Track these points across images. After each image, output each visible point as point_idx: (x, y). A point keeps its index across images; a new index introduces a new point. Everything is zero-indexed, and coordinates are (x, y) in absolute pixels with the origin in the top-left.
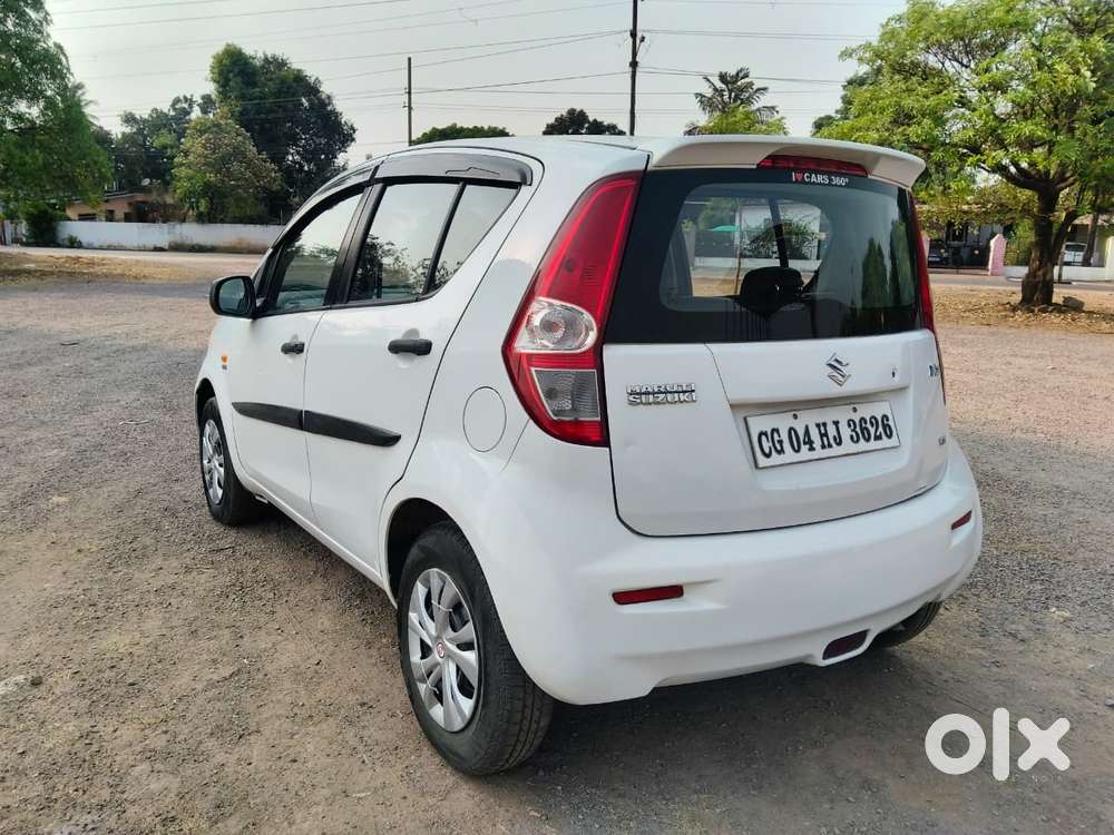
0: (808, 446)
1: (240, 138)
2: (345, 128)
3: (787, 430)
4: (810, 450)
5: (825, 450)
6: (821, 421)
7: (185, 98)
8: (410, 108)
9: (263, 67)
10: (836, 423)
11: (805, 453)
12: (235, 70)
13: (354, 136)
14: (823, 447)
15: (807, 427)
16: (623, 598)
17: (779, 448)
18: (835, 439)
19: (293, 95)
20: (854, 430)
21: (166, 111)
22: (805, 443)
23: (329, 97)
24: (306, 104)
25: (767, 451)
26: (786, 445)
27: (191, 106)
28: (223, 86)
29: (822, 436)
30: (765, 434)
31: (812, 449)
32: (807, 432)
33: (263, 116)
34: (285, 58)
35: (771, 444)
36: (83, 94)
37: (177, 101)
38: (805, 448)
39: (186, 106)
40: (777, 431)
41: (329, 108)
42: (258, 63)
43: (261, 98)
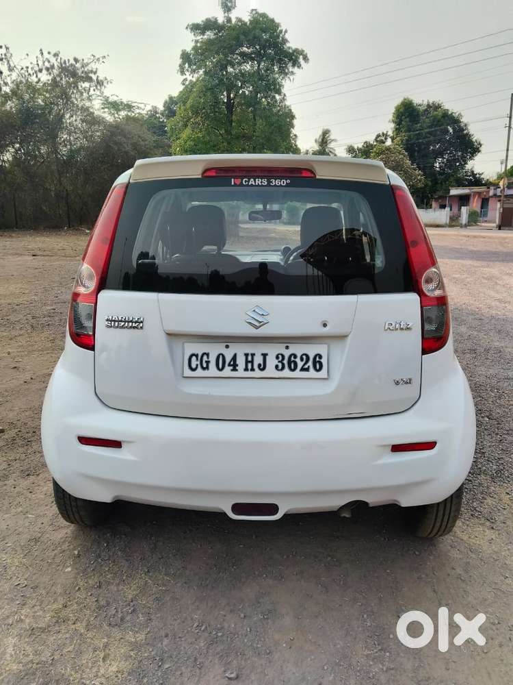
0: (231, 368)
1: (401, 156)
2: (476, 144)
3: (216, 355)
4: (232, 370)
5: (246, 372)
6: (250, 352)
7: (383, 134)
8: (510, 127)
9: (426, 110)
10: (265, 355)
11: (227, 371)
12: (407, 114)
13: (480, 149)
14: (246, 369)
15: (235, 355)
16: (84, 440)
17: (205, 365)
18: (259, 365)
19: (442, 125)
20: (281, 361)
21: (372, 142)
22: (229, 365)
23: (466, 125)
24: (451, 131)
25: (194, 366)
26: (212, 365)
27: (386, 139)
28: (399, 124)
29: (247, 362)
30: (197, 356)
31: (235, 369)
32: (234, 358)
33: (421, 141)
34: (440, 102)
35: (199, 363)
36: (328, 137)
37: (378, 136)
38: (228, 369)
39: (383, 138)
40: (208, 355)
41: (465, 132)
42: (422, 109)
43: (420, 130)
